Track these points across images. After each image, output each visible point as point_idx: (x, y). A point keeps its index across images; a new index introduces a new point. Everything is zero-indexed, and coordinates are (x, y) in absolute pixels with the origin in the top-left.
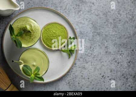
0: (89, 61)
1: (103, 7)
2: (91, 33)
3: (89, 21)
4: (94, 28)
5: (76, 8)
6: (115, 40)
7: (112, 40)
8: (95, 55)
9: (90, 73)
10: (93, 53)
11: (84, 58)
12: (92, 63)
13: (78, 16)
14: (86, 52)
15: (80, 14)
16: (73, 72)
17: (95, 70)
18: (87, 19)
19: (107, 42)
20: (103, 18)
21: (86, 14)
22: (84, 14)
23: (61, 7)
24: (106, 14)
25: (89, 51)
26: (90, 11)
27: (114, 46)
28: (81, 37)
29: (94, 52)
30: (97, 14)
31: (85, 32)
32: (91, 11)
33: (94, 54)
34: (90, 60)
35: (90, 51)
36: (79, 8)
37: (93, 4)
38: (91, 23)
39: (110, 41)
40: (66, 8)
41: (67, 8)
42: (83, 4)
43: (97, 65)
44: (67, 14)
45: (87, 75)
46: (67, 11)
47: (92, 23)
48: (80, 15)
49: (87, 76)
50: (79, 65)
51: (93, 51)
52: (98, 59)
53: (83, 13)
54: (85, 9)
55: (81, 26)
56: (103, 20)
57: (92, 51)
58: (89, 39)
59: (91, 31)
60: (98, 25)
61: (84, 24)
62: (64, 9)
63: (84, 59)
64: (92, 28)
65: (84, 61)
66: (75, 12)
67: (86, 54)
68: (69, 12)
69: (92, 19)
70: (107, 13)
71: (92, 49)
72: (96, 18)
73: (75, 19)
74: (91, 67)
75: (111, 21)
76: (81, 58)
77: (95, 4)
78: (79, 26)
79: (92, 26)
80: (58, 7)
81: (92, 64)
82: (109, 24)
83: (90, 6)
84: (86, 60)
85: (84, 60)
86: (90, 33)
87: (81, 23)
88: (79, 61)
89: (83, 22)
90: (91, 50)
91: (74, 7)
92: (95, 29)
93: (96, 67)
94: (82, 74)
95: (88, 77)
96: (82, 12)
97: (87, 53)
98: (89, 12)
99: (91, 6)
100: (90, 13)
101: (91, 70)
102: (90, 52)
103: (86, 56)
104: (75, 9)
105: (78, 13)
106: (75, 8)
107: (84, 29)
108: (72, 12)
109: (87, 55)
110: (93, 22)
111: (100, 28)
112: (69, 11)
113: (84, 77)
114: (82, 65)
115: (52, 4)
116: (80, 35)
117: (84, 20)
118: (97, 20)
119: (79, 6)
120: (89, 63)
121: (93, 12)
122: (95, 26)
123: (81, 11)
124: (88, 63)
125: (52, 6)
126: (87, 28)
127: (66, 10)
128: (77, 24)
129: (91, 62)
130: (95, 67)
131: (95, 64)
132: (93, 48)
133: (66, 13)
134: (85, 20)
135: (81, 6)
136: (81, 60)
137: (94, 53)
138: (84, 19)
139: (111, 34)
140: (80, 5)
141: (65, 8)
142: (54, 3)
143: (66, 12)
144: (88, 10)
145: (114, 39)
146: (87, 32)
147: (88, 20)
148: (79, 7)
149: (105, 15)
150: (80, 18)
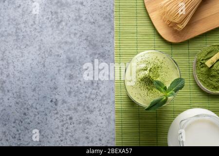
0: (95, 108)
1: (100, 6)
2: (89, 57)
3: (81, 36)
4: (91, 47)
5: (52, 19)
8: (104, 95)
9: (100, 130)
10: (99, 92)
11: (84, 104)
12: (100, 110)
13: (58, 32)
14: (86, 92)
15: (61, 27)
16: (70, 134)
17: (109, 122)
18: (75, 34)
20: (104, 25)
21: (71, 26)
22: (69, 25)
23: (26, 22)
24: (108, 16)
25: (90, 90)
26: (78, 17)
28: (72, 67)
29: (100, 89)
30: (92, 21)
31: (77, 58)
32: (80, 17)
33: (102, 94)
34: (96, 105)
35: (93, 89)
36: (57, 18)
37: (82, 3)
38: (84, 38)
40: (34, 22)
41: (37, 23)
42: (64, 9)
43: (110, 113)
44: (39, 32)
45: (96, 133)
46: (38, 28)
47: (86, 39)
48: (62, 29)
49: (96, 137)
50: (78, 118)
51: (99, 88)
52: (110, 101)
53: (66, 24)
54: (70, 17)
55: (66, 48)
56: (104, 29)
57: (95, 90)
59: (87, 53)
60: (99, 39)
61: (71, 43)
62: (32, 25)
63: (84, 107)
64: (88, 48)
65: (85, 110)
66: (52, 26)
67: (86, 97)
68: (41, 27)
69: (85, 31)
70: (109, 14)
71: (95, 84)
72: (91, 28)
73: (54, 38)
74: (100, 118)
76: (79, 105)
77: (84, 4)
78: (63, 49)
79: (88, 43)
80: (20, 24)
81: (102, 112)
83: (76, 10)
84: (88, 108)
85: (86, 108)
86: (86, 57)
87: (66, 43)
88: (77, 112)
89: (70, 40)
90: (94, 87)
91: (48, 17)
92: (93, 48)
93: (110, 117)
94: (86, 135)
95: (98, 138)
96: (64, 23)
97: (88, 95)
98: (76, 20)
99: (79, 9)
100: (79, 22)
101: (102, 123)
102: (94, 91)
103: (87, 100)
104: (50, 21)
105: (57, 27)
106: (50, 19)
107: (73, 53)
108: (46, 27)
109: (89, 98)
110: (88, 37)
111: (102, 44)
112: (40, 26)
113: (90, 139)
114: (84, 118)
115: (9, 20)
116: (68, 64)
117: (70, 37)
118: (95, 32)
119: (56, 13)
120: (96, 112)
121: (83, 19)
122: (92, 43)
123: (61, 21)
124: (94, 113)
125: (9, 24)
126: (79, 49)
127: (35, 26)
128: (60, 47)
129: (98, 109)
130: (107, 117)
131: (106, 111)
132: (98, 84)
133: (37, 31)
134: (72, 36)
135: (61, 12)
136: (80, 108)
137: (100, 91)
138: (70, 35)
140: (59, 11)
141: (33, 23)
142: (11, 17)
143: (36, 29)
144: (75, 17)
146: (80, 57)
147: (78, 35)
148: (58, 16)
149: (108, 20)
150: (62, 34)
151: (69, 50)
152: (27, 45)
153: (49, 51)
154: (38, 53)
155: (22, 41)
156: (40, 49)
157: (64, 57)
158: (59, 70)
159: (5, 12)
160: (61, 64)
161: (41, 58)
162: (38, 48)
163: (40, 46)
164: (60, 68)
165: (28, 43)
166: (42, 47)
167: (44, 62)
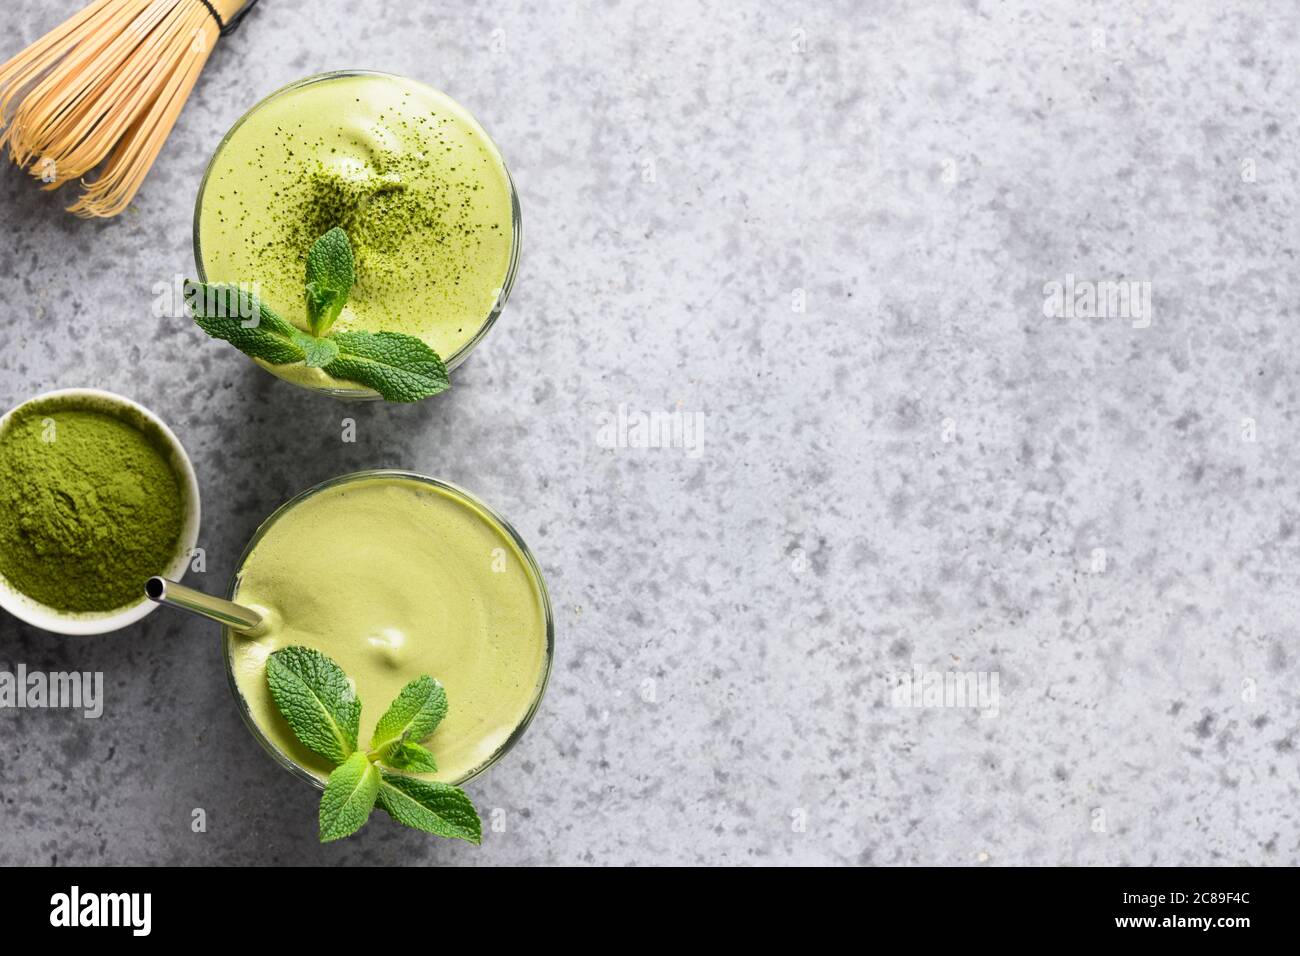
0: (1036, 593)
1: (1075, 25)
2: (1008, 304)
3: (965, 184)
4: (1023, 249)
5: (804, 82)
6: (1265, 333)
7: (1228, 342)
8: (1088, 526)
9: (1063, 719)
10: (1061, 502)
11: (975, 569)
12: (1064, 608)
13: (837, 155)
14: (989, 504)
15: (852, 128)
16: (893, 737)
17: (1112, 678)
18: (934, 172)
19: (1179, 364)
20: (1094, 130)
21: (914, 125)
22: (899, 119)
23: (651, 92)
24: (1118, 82)
25: (1013, 491)
26: (950, 80)
27: (1265, 393)
28: (912, 358)
29: (1070, 489)
30: (1030, 102)
31: (946, 308)
32: (962, 78)
33: (1077, 516)
34: (1042, 581)
35: (1032, 487)
36: (833, 77)
38: (987, 199)
39: (1215, 355)
40: (701, 93)
41: (715, 97)
42: (871, 28)
43: (1119, 622)
44: (727, 153)
45: (1041, 738)
46: (722, 126)
47: (994, 205)
48: (862, 140)
49: (1039, 756)
50: (941, 651)
51: (1062, 485)
52: (1124, 560)
53: (885, 115)
54: (903, 74)
55: (884, 247)
56: (1097, 153)
57: (1043, 490)
58: (995, 374)
59: (999, 285)
60: (1064, 208)
61: (914, 224)
62: (687, 111)
63: (978, 584)
64: (1004, 256)
65: (983, 605)
66: (802, 122)
67: (990, 531)
68: (740, 126)
69: (988, 160)
70: (1124, 72)
71: (1043, 462)
72: (1022, 142)
73: (816, 193)
74: (1063, 650)
75: (1182, 144)
76: (947, 574)
78: (867, 254)
79: (1005, 226)
80: (616, 101)
81: (1075, 617)
82: (1171, 184)
83: (939, 35)
84: (999, 590)
85: (987, 594)
86: (996, 305)
87: (883, 218)
88: (937, 612)
89: (902, 206)
90: (1036, 478)
91: (779, 66)
92: (1035, 257)
93: (1117, 647)
94: (983, 746)
95: (1051, 761)
96: (869, 109)
97: (999, 519)
98: (940, 93)
99: (957, 35)
100: (957, 107)
101: (1072, 680)
102: (1033, 496)
103: (996, 547)
104: (792, 94)
105: (834, 127)
106: (791, 81)
107: (921, 277)
108: (770, 121)
109: (1006, 535)
110: (1003, 191)
111: (1085, 234)
112: (735, 115)
113: (1008, 766)
114: (972, 650)
115: (551, 76)
116: (891, 342)
117: (904, 187)
118: (1045, 165)
119: (826, 47)
120: (1045, 618)
121: (979, 88)
122: (1030, 230)
123: (856, 96)
124: (1033, 621)
125: (554, 98)
126: (953, 258)
127: (702, 118)
128: (847, 242)
129: (1056, 602)
130: (1105, 644)
131: (1099, 613)
132: (1056, 458)
133: (717, 143)
134: (917, 182)
135: (854, 46)
136: (953, 593)
137: (1071, 500)
138: (904, 173)
139: (1205, 278)
140: (843, 36)
141: (693, 99)
142: (568, 59)
143: (708, 132)
144: (932, 79)
145: (1248, 321)
146: (962, 306)
147: (950, 178)
148: (835, 64)
149: (1116, 102)
150: (861, 165)
151: (898, 262)
152: (659, 223)
153: (783, 261)
154: (724, 268)
155: (630, 199)
156: (734, 248)
157: (868, 298)
158: (841, 374)
159: (531, 27)
160: (852, 337)
161: (740, 302)
162: (720, 241)
163: (731, 230)
164: (847, 361)
165: (666, 211)
166: (744, 238)
167: (757, 322)
